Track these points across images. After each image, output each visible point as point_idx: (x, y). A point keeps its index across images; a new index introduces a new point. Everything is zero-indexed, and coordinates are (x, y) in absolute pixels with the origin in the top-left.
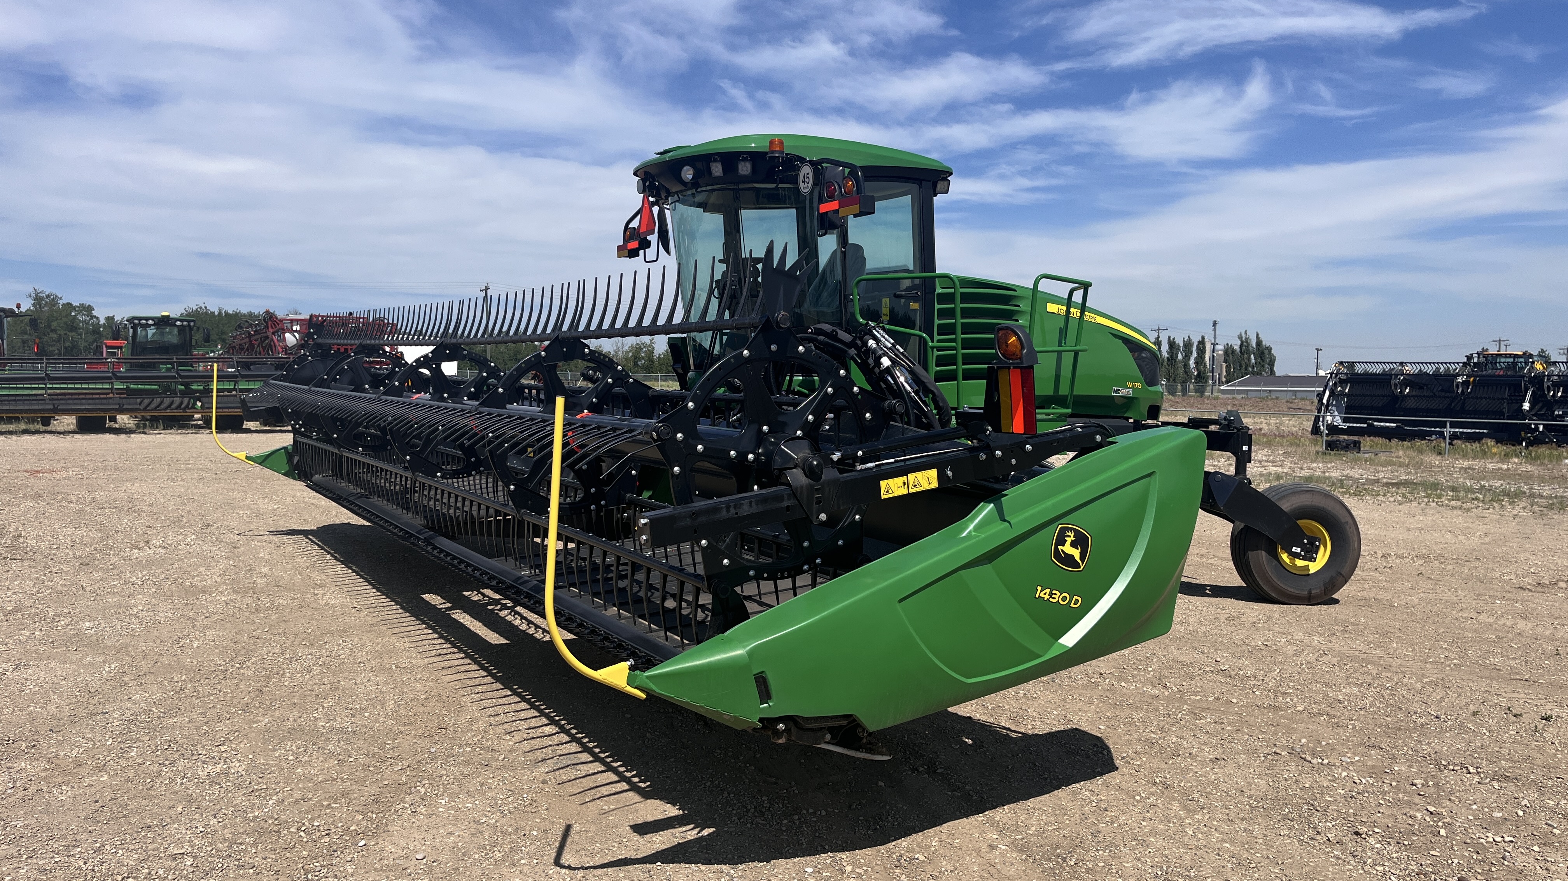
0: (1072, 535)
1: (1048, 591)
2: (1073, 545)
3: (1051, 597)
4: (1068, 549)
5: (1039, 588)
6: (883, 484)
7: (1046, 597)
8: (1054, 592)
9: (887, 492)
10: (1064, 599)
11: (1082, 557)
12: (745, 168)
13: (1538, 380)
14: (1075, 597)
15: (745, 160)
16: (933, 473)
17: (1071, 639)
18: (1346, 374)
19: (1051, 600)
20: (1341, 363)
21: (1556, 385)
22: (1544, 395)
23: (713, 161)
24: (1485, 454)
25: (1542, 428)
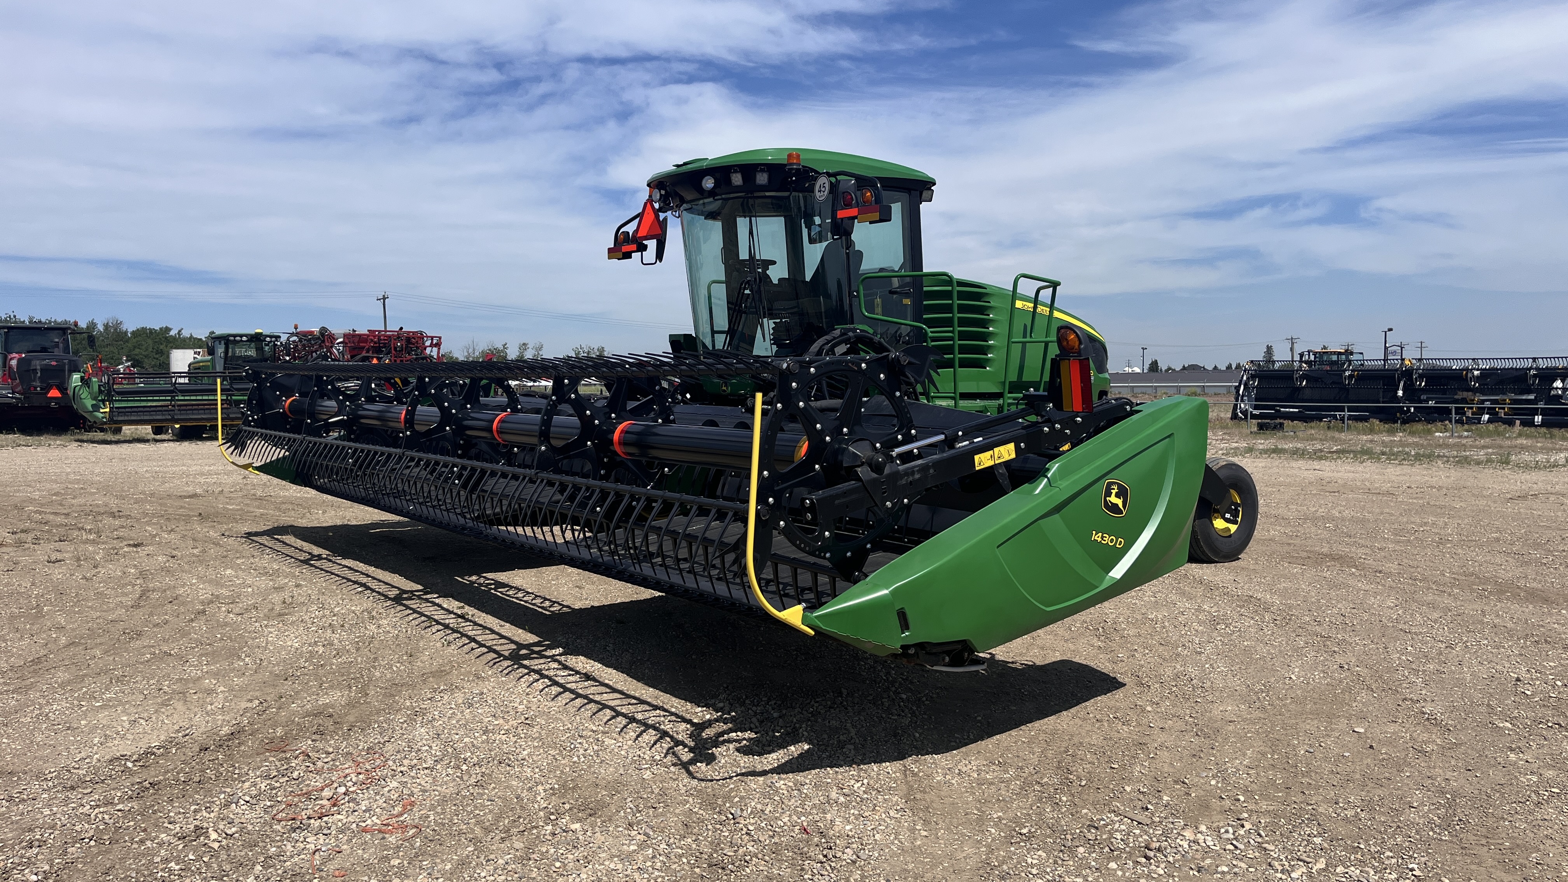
0: (1116, 488)
1: (1100, 534)
2: (1117, 495)
3: (1103, 539)
4: (1113, 499)
5: (1094, 532)
6: (978, 457)
7: (1099, 539)
8: (1104, 535)
9: (979, 462)
10: (1112, 541)
11: (1124, 506)
12: (762, 178)
13: (1408, 373)
14: (1120, 539)
15: (762, 171)
16: (1012, 446)
17: (1118, 572)
18: (1255, 370)
19: (1103, 542)
20: (1251, 362)
21: (1421, 377)
22: (1413, 384)
23: (733, 172)
24: (1372, 431)
25: (1412, 410)
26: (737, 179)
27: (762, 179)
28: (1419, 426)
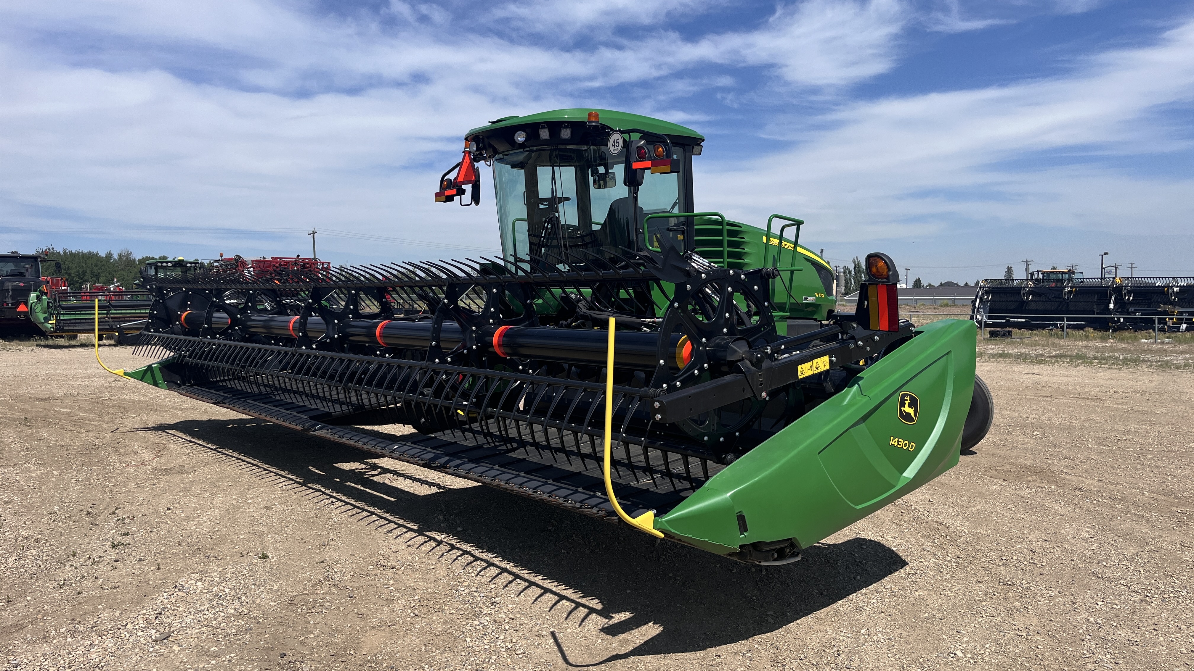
0: (908, 399)
1: (896, 439)
2: (910, 406)
3: (898, 444)
4: (907, 409)
5: (892, 438)
6: (799, 367)
7: (896, 444)
8: (900, 440)
9: (802, 373)
10: (906, 445)
11: (915, 415)
13: (1118, 290)
14: (912, 443)
15: (566, 127)
16: (826, 358)
17: (910, 473)
18: (989, 287)
19: (898, 446)
20: (986, 280)
21: (1129, 293)
22: (1123, 299)
23: (542, 128)
24: (1087, 338)
25: (1122, 320)
26: (544, 134)
27: (566, 134)
28: (1126, 334)
